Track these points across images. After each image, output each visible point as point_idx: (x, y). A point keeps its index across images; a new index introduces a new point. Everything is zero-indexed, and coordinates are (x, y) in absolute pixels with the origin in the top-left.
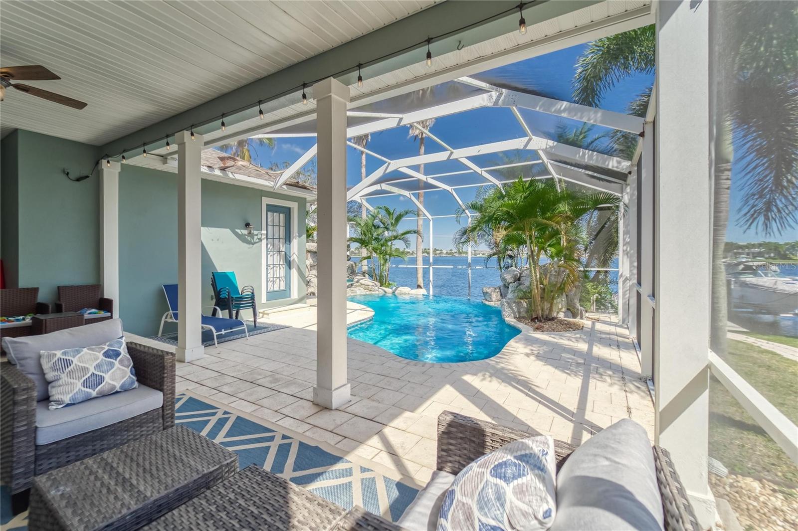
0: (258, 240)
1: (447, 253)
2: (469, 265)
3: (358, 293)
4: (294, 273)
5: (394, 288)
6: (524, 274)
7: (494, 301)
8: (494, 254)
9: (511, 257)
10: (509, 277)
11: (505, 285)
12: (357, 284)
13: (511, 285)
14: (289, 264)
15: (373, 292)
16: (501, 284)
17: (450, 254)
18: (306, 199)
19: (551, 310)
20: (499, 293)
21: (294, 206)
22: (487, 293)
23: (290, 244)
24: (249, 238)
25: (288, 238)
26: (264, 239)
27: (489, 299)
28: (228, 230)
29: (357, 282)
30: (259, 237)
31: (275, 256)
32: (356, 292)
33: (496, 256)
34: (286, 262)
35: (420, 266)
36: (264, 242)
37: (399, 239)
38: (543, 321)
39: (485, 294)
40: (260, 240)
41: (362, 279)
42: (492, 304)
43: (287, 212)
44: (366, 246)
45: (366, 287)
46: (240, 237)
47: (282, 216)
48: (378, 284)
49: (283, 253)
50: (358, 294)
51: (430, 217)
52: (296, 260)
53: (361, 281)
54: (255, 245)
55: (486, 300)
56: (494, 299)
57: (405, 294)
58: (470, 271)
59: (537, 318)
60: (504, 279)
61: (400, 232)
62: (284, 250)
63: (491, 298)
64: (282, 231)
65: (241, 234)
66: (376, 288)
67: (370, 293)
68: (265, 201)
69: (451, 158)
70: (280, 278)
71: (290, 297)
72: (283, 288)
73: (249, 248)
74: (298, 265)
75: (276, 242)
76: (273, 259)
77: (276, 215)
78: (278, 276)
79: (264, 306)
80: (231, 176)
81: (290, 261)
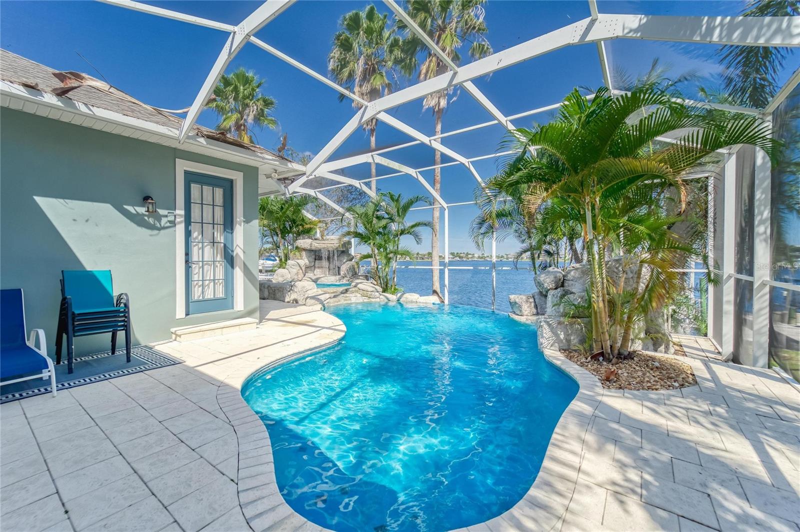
0: (168, 224)
1: (479, 257)
2: (493, 266)
3: (354, 300)
4: (238, 273)
5: (399, 295)
6: (570, 277)
7: (526, 316)
8: (525, 251)
9: (549, 253)
10: (548, 281)
11: (541, 293)
12: (354, 289)
13: (551, 293)
14: (230, 260)
15: (373, 300)
16: (535, 290)
17: (482, 258)
18: (257, 169)
19: (625, 339)
20: (533, 304)
21: (238, 178)
22: (516, 303)
23: (232, 232)
24: (151, 220)
25: (229, 224)
26: (180, 222)
27: (518, 312)
28: (108, 206)
29: (355, 286)
30: (172, 218)
31: (208, 249)
32: (350, 299)
33: (529, 253)
34: (225, 258)
35: (436, 267)
36: (181, 228)
37: (408, 233)
38: (614, 360)
39: (513, 304)
40: (173, 224)
41: (361, 283)
42: (522, 319)
43: (227, 186)
44: (366, 242)
45: (365, 294)
46: (137, 220)
47: (219, 192)
48: (380, 289)
49: (222, 245)
51: (445, 205)
52: (241, 255)
53: (361, 286)
54: (162, 232)
55: (514, 313)
56: (526, 313)
57: (412, 302)
58: (494, 274)
59: (602, 354)
60: (539, 284)
61: (408, 224)
62: (222, 241)
63: (521, 311)
64: (219, 213)
65: (134, 212)
66: (377, 294)
67: (369, 300)
68: (182, 166)
69: (453, 83)
70: (217, 281)
71: (233, 309)
72: (221, 296)
73: (151, 235)
74: (244, 263)
75: (208, 229)
76: (204, 253)
77: (207, 190)
78: (212, 278)
79: (181, 323)
80: (83, 109)
81: (232, 256)
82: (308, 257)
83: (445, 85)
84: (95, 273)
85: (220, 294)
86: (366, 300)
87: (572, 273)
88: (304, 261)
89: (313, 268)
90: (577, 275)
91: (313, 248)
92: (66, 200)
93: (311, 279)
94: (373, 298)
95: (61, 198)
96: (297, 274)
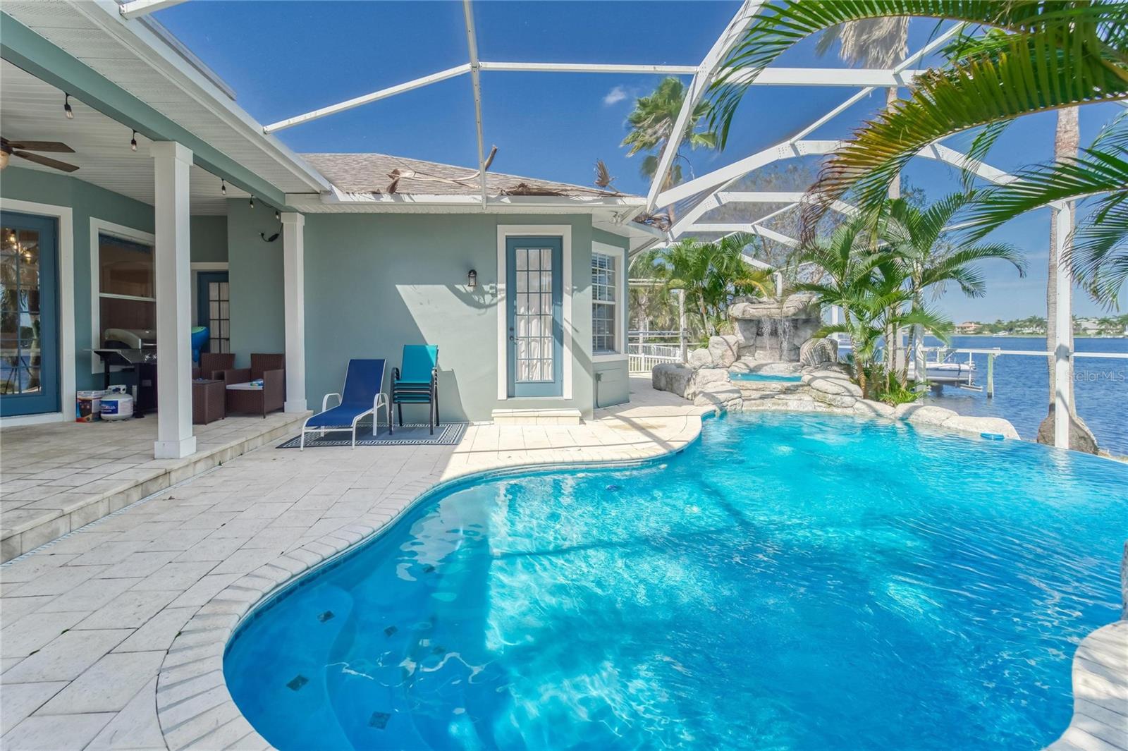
5: (908, 407)
12: (807, 388)
14: (559, 336)
18: (589, 216)
21: (566, 232)
23: (561, 303)
25: (557, 293)
31: (535, 322)
43: (555, 244)
47: (547, 254)
48: (858, 392)
49: (550, 317)
52: (570, 330)
57: (936, 424)
62: (551, 313)
64: (547, 279)
65: (463, 291)
66: (849, 399)
67: (830, 410)
68: (504, 231)
70: (545, 361)
71: (562, 395)
72: (550, 379)
73: (479, 315)
74: (573, 339)
75: (534, 298)
76: (530, 328)
77: (534, 253)
78: (539, 357)
79: (501, 404)
80: (407, 199)
81: (562, 331)
82: (743, 331)
85: (549, 377)
86: (822, 408)
88: (736, 336)
89: (752, 349)
91: (747, 316)
92: (415, 286)
93: (748, 366)
94: (837, 406)
96: (722, 357)
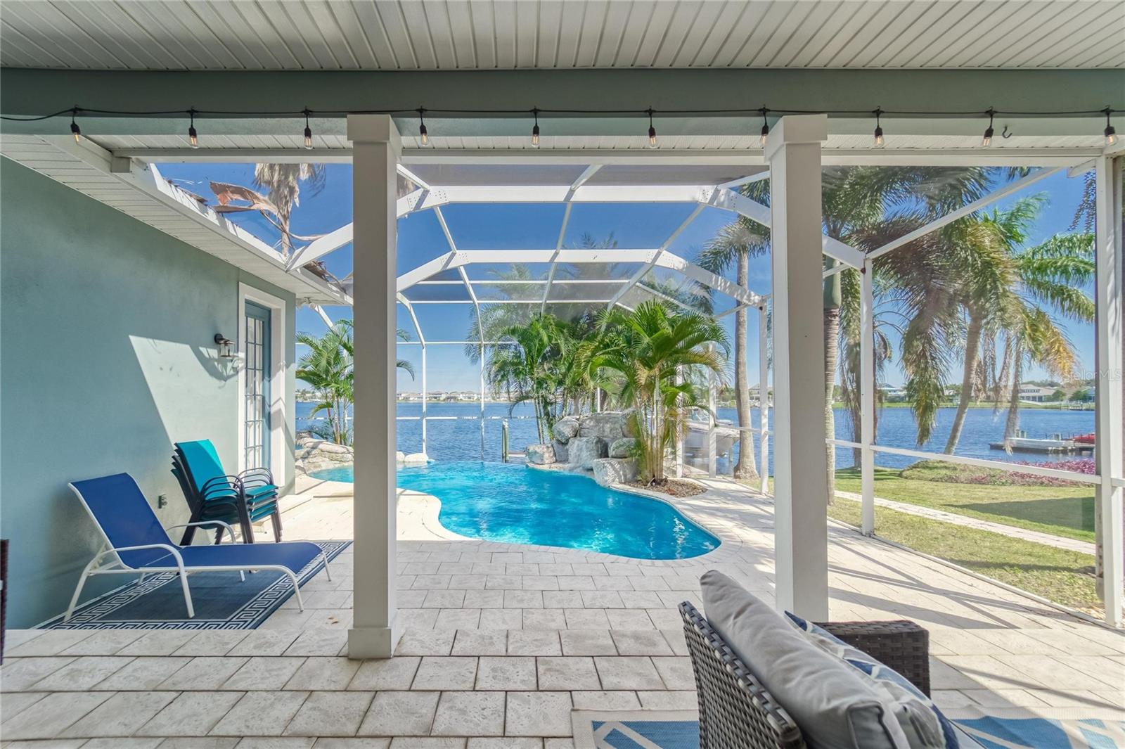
0: (232, 372)
3: (324, 466)
4: (278, 436)
6: (585, 425)
7: (549, 465)
11: (559, 440)
12: (316, 451)
13: (570, 441)
14: (269, 419)
15: (345, 465)
18: (295, 295)
20: (552, 453)
22: (536, 453)
23: (270, 381)
24: (219, 367)
26: (242, 369)
27: (539, 462)
28: (187, 347)
29: (316, 447)
30: (235, 364)
34: (264, 416)
36: (242, 374)
39: (533, 455)
40: (236, 371)
41: (321, 442)
43: (266, 317)
45: (332, 456)
46: (205, 361)
49: (260, 398)
50: (324, 468)
51: (424, 342)
52: (283, 411)
53: (321, 446)
54: (227, 381)
55: (534, 463)
56: (546, 462)
62: (261, 393)
64: (260, 354)
65: (207, 356)
68: (244, 292)
69: (555, 261)
73: (219, 388)
74: (285, 422)
75: (251, 375)
77: (251, 322)
81: (269, 413)
83: (547, 260)
84: (200, 443)
87: (587, 422)
90: (592, 424)
92: (156, 341)
95: (151, 338)
